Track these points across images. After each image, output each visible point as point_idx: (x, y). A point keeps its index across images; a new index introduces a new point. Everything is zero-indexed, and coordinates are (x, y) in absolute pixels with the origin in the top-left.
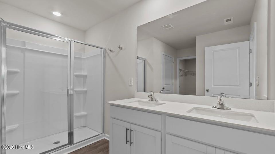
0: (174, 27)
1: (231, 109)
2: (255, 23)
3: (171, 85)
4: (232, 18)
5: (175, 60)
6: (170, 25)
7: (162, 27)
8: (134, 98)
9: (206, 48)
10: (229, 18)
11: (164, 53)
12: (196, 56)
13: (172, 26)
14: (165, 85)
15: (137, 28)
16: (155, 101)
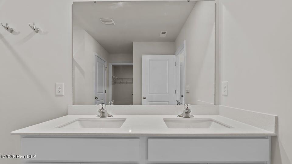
0: (115, 24)
1: (194, 116)
2: (185, 41)
3: (103, 93)
4: (166, 32)
5: (108, 65)
6: (111, 20)
7: (101, 19)
8: (67, 115)
9: (143, 55)
10: (165, 31)
11: (97, 55)
12: (133, 62)
13: (113, 22)
14: (98, 94)
15: (72, 3)
16: (109, 116)
